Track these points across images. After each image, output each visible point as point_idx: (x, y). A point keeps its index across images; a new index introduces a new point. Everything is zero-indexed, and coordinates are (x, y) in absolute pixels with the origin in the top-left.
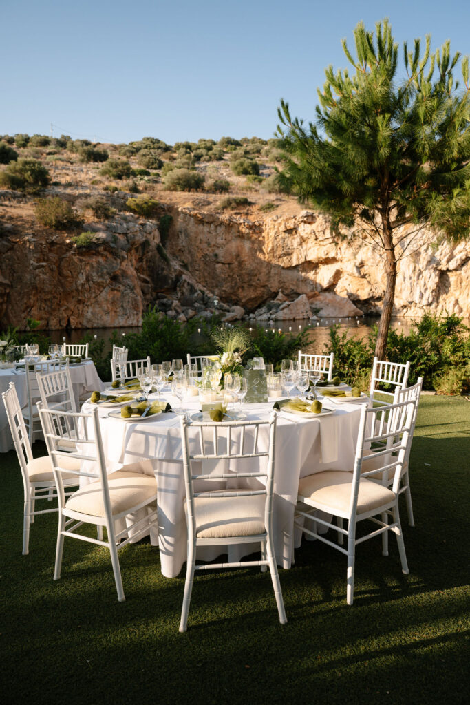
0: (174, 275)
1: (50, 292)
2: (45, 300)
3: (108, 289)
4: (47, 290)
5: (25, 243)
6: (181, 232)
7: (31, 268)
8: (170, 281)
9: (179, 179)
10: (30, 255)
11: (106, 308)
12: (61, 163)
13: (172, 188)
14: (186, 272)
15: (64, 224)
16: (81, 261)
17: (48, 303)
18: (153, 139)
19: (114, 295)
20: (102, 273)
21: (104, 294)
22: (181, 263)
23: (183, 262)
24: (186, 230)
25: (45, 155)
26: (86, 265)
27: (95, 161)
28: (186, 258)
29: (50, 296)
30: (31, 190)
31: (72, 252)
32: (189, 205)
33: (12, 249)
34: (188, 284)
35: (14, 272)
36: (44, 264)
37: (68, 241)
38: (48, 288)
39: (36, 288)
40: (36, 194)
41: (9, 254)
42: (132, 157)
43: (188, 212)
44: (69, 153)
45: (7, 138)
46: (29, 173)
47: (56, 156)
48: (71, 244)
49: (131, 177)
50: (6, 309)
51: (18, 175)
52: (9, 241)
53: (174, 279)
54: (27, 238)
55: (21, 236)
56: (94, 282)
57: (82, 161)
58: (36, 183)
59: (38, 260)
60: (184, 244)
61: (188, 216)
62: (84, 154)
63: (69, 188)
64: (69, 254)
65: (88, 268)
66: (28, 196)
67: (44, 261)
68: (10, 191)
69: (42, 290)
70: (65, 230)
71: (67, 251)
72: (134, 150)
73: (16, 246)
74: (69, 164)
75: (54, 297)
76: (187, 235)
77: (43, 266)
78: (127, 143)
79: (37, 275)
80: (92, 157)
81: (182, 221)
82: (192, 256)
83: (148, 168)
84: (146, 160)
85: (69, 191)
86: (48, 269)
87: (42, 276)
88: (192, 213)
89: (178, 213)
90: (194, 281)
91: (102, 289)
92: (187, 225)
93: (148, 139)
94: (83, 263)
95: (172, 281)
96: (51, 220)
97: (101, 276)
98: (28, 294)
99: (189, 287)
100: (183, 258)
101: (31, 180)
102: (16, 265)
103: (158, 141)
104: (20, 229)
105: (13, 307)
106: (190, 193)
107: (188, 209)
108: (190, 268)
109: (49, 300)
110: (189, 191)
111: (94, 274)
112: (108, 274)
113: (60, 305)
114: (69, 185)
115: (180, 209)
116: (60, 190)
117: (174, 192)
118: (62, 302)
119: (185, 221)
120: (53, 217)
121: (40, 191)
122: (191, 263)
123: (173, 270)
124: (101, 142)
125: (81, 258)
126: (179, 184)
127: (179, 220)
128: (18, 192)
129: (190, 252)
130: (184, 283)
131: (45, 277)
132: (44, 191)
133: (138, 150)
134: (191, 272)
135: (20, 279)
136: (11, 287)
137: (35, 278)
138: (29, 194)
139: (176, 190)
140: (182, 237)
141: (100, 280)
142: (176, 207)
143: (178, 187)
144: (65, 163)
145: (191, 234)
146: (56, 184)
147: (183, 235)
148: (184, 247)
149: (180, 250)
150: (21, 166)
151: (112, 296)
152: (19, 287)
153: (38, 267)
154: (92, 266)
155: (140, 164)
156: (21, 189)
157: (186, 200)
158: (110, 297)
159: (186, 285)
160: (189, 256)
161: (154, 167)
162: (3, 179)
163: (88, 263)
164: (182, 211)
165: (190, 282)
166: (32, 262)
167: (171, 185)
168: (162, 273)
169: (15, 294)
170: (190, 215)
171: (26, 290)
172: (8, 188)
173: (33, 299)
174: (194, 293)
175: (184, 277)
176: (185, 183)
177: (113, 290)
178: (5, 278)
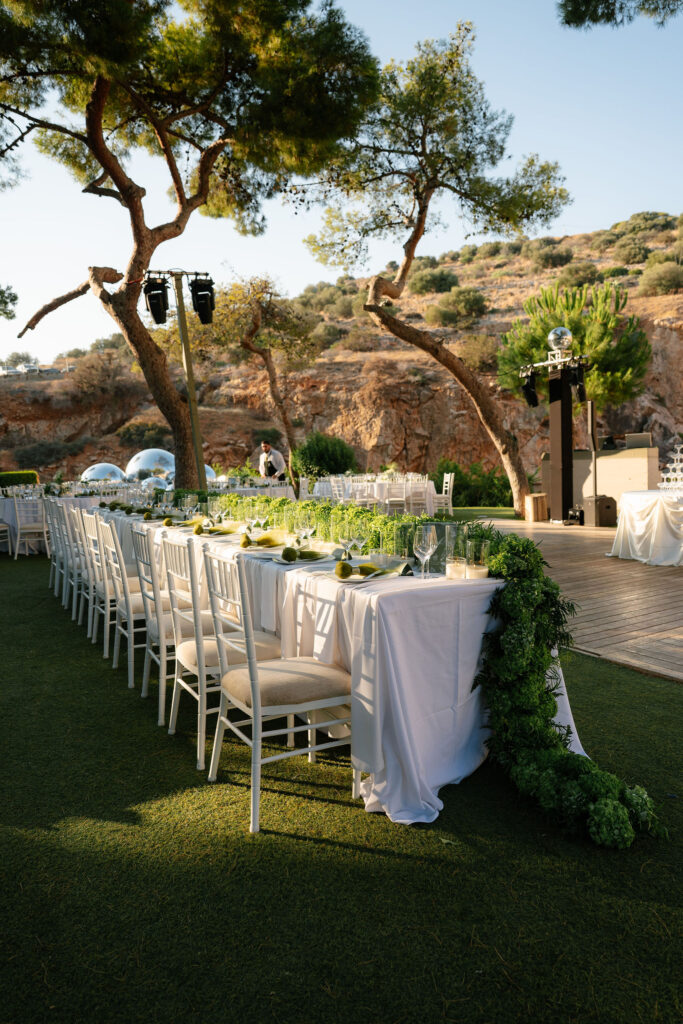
0: (639, 415)
1: (469, 444)
2: (464, 453)
3: (536, 438)
4: (466, 441)
5: (445, 390)
6: (656, 354)
7: (451, 417)
8: (634, 423)
9: (660, 279)
10: (451, 404)
11: (533, 461)
12: (507, 279)
13: (649, 293)
14: (659, 408)
15: (489, 364)
16: (506, 406)
17: (468, 456)
18: (648, 213)
19: (544, 444)
20: (530, 419)
21: (531, 443)
22: (654, 398)
23: (658, 395)
24: (664, 350)
25: (492, 269)
26: (511, 411)
27: (555, 265)
28: (663, 389)
29: (469, 448)
30: (463, 324)
31: (496, 396)
32: (670, 314)
33: (432, 398)
34: (661, 425)
35: (434, 423)
36: (464, 412)
37: (491, 384)
38: (467, 439)
39: (455, 440)
40: (468, 328)
41: (429, 403)
42: (608, 250)
43: (668, 325)
44: (522, 260)
45: (451, 255)
46: (463, 304)
47: (505, 269)
48: (495, 387)
49: (596, 283)
50: (425, 463)
51: (451, 309)
52: (430, 390)
53: (640, 420)
54: (448, 385)
55: (442, 384)
56: (520, 430)
57: (536, 271)
58: (469, 314)
59: (459, 409)
60: (660, 370)
61: (668, 330)
62: (539, 260)
63: (509, 314)
64: (492, 398)
65: (514, 413)
66: (460, 332)
67: (465, 408)
68: (441, 329)
69: (461, 442)
70: (489, 371)
71: (491, 395)
72: (614, 237)
73: (437, 395)
74: (518, 279)
75: (474, 449)
76: (665, 357)
77: (462, 415)
78: (608, 227)
79: (457, 425)
80: (550, 261)
81: (659, 338)
82: (672, 386)
83: (628, 263)
84: (625, 252)
85: (507, 319)
86: (467, 418)
87: (461, 426)
88: (674, 325)
89: (653, 328)
90: (672, 421)
91: (529, 438)
92: (666, 343)
93: (639, 215)
94: (507, 409)
95: (637, 422)
96: (475, 362)
97: (529, 423)
98: (446, 446)
99: (662, 430)
100: (658, 390)
101: (464, 312)
102: (436, 416)
103: (655, 215)
104: (442, 375)
105: (431, 460)
106: (677, 296)
107: (669, 320)
108: (668, 404)
109: (468, 452)
110: (676, 293)
111: (520, 421)
112: (538, 419)
113: (479, 458)
114: (510, 310)
115: (656, 322)
116: (496, 319)
117: (651, 299)
118: (482, 454)
119: (663, 338)
120: (476, 359)
121: (474, 323)
122: (670, 396)
123: (638, 407)
124: (570, 235)
125: (505, 402)
126: (660, 285)
127: (654, 337)
128: (449, 329)
129: (669, 380)
130: (654, 425)
131: (465, 426)
132: (478, 323)
133: (619, 236)
134: (669, 409)
135: (439, 430)
136: (430, 439)
137: (454, 429)
138: (461, 329)
139: (655, 294)
140: (658, 360)
141: (527, 427)
142: (650, 319)
143: (659, 290)
144: (513, 278)
145: (672, 355)
146: (494, 311)
147: (659, 358)
148: (660, 374)
149: (654, 379)
150: (454, 298)
151: (541, 445)
152: (437, 439)
153: (458, 416)
154: (518, 411)
155: (617, 260)
156: (453, 325)
157: (669, 307)
158: (538, 447)
159: (657, 427)
160: (667, 387)
161: (637, 259)
162: (435, 316)
163: (514, 408)
164: (659, 325)
165: (664, 423)
166: (452, 411)
167: (648, 288)
168: (621, 413)
169: (434, 447)
170: (671, 329)
171: (444, 442)
172: (440, 326)
173: (451, 451)
174: (668, 439)
175: (654, 416)
176: (669, 283)
177: (543, 438)
178: (424, 429)
